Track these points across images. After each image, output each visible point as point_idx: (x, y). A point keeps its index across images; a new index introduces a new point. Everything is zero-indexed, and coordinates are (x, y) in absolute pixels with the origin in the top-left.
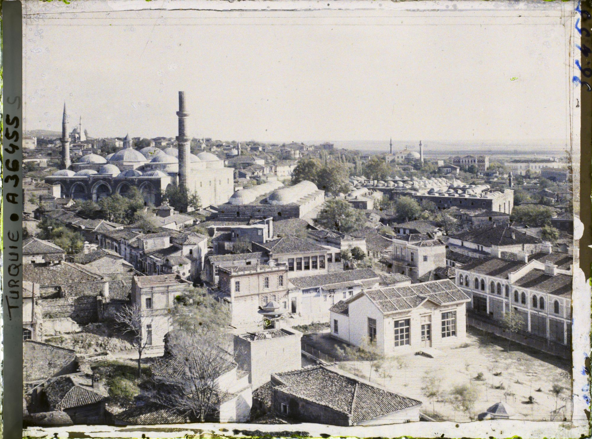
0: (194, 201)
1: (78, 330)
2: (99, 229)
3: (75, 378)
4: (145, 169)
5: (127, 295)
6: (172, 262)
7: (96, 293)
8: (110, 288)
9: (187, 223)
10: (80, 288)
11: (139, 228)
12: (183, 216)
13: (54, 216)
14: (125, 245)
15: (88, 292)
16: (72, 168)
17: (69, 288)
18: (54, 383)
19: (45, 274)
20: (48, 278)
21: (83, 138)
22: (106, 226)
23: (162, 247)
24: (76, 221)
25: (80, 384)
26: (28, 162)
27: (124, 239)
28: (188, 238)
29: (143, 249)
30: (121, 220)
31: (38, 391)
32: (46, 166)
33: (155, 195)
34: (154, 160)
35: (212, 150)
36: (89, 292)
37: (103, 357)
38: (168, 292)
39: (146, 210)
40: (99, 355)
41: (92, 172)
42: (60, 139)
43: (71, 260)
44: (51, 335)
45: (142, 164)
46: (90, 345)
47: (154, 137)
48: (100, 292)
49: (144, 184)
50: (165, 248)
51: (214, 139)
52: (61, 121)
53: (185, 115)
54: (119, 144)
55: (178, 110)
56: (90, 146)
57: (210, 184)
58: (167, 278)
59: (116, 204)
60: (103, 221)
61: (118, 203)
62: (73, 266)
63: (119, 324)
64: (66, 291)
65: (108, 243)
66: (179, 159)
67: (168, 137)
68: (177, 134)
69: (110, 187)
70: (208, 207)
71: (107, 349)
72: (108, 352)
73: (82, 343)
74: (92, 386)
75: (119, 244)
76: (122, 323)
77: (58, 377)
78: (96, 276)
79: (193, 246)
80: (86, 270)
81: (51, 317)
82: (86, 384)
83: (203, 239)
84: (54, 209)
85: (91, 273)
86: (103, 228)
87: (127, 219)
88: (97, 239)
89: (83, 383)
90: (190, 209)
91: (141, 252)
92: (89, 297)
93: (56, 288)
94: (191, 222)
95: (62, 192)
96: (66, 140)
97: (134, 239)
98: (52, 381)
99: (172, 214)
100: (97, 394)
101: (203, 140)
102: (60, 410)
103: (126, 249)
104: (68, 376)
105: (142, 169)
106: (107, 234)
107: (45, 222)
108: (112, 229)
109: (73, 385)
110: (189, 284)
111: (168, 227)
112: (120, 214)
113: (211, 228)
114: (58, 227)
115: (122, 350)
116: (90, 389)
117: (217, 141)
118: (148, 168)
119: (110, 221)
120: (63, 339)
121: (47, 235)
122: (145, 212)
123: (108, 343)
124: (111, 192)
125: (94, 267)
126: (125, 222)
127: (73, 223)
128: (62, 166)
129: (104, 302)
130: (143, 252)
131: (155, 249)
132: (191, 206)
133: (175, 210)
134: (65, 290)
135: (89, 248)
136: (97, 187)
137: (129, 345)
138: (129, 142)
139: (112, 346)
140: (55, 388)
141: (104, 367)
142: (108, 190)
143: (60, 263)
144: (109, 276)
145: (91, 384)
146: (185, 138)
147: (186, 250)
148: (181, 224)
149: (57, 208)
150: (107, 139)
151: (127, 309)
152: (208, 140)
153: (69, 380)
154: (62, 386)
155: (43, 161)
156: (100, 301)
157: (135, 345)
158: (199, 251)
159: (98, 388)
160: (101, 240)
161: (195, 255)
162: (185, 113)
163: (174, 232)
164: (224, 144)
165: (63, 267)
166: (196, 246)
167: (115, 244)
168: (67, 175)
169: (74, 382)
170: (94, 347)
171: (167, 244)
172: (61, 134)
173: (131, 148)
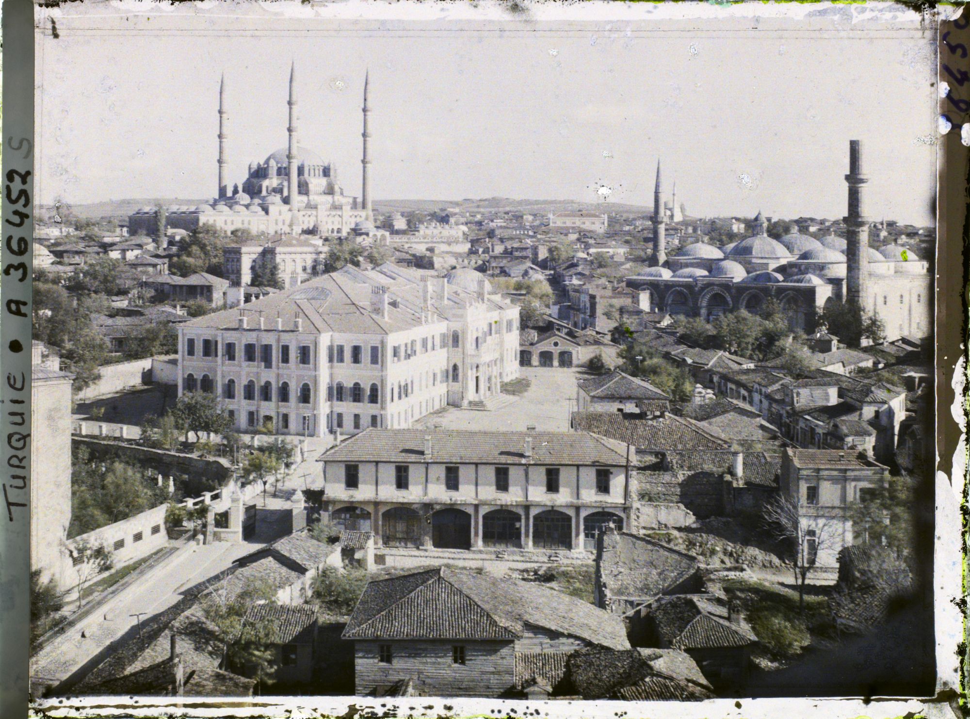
0: (874, 328)
1: (694, 526)
2: (715, 366)
3: (702, 604)
4: (788, 270)
5: (773, 478)
6: (844, 429)
7: (721, 470)
8: (744, 463)
9: (863, 365)
10: (696, 459)
11: (782, 367)
12: (854, 353)
13: (642, 340)
14: (761, 394)
15: (708, 467)
16: (667, 265)
17: (678, 457)
18: (666, 604)
19: (640, 431)
20: (645, 438)
21: (678, 218)
22: (727, 361)
23: (824, 403)
24: (677, 351)
25: (709, 613)
26: (598, 253)
27: (759, 384)
28: (872, 392)
29: (792, 404)
30: (749, 352)
31: (643, 614)
32: (623, 260)
33: (805, 314)
34: (805, 256)
35: (899, 241)
36: (711, 466)
37: (737, 573)
38: (845, 479)
39: (790, 339)
40: (729, 569)
41: (701, 272)
42: (651, 219)
43: (677, 412)
44: (653, 529)
45: (783, 262)
46: (713, 552)
47: (796, 217)
48: (729, 468)
49: (786, 295)
50: (830, 404)
51: (901, 223)
52: (653, 190)
53: (862, 181)
54: (738, 228)
55: (848, 173)
56: (690, 230)
57: (902, 302)
58: (842, 456)
59: (742, 327)
60: (720, 353)
61: (746, 325)
62: (684, 422)
63: (769, 524)
64: (674, 461)
65: (731, 389)
66: (847, 256)
67: (819, 217)
68: (846, 214)
69: (729, 299)
70: (898, 341)
71: (741, 561)
72: (745, 566)
73: (700, 546)
74: (728, 619)
75: (750, 391)
76: (774, 522)
77: (674, 597)
78: (720, 442)
79: (880, 405)
80: (704, 431)
81: (650, 500)
82: (718, 613)
83: (899, 394)
84: (641, 328)
85: (712, 436)
86: (722, 363)
87: (757, 353)
88: (711, 381)
89: (713, 611)
90: (865, 342)
91: (788, 408)
92: (710, 474)
93: (657, 454)
94: (869, 364)
95: (652, 303)
96: (659, 220)
97: (776, 386)
98: (663, 602)
99: (834, 349)
100: (737, 633)
101: (882, 224)
102: (680, 649)
103: (761, 402)
104: (689, 596)
105: (781, 269)
106: (731, 375)
107: (630, 348)
108: (736, 367)
109: (699, 612)
110: (883, 470)
111: (830, 369)
112: (747, 343)
113: (909, 377)
114: (651, 358)
115: (764, 566)
116: (726, 623)
117: (907, 226)
118: (795, 270)
119: (730, 353)
120: (672, 537)
121: (636, 368)
122: (788, 342)
123: (743, 552)
124: (731, 305)
125: (716, 427)
126: (755, 357)
127: (673, 353)
128: (653, 261)
129: (735, 485)
130: (793, 409)
131: (812, 405)
132: (868, 337)
133: (839, 341)
134: (672, 458)
135: (703, 395)
136: (708, 296)
137: (776, 560)
138: (761, 225)
139: (749, 558)
140: (669, 614)
141: (742, 591)
142: (726, 303)
143: (662, 415)
144: (742, 443)
145: (726, 615)
146: (860, 220)
147: (868, 412)
148: (853, 367)
149: (646, 328)
150: (718, 219)
151: (783, 501)
152: (891, 224)
153: (691, 604)
154: (680, 612)
155: (618, 251)
156: (730, 483)
157: (787, 562)
158: (890, 413)
159: (738, 623)
160: (719, 383)
161: (884, 421)
162: (861, 177)
163: (844, 379)
164: (921, 232)
165: (668, 422)
166: (886, 406)
167: (743, 392)
168: (661, 276)
169: (700, 608)
170: (721, 555)
171: (833, 398)
172: (652, 210)
173: (765, 235)
